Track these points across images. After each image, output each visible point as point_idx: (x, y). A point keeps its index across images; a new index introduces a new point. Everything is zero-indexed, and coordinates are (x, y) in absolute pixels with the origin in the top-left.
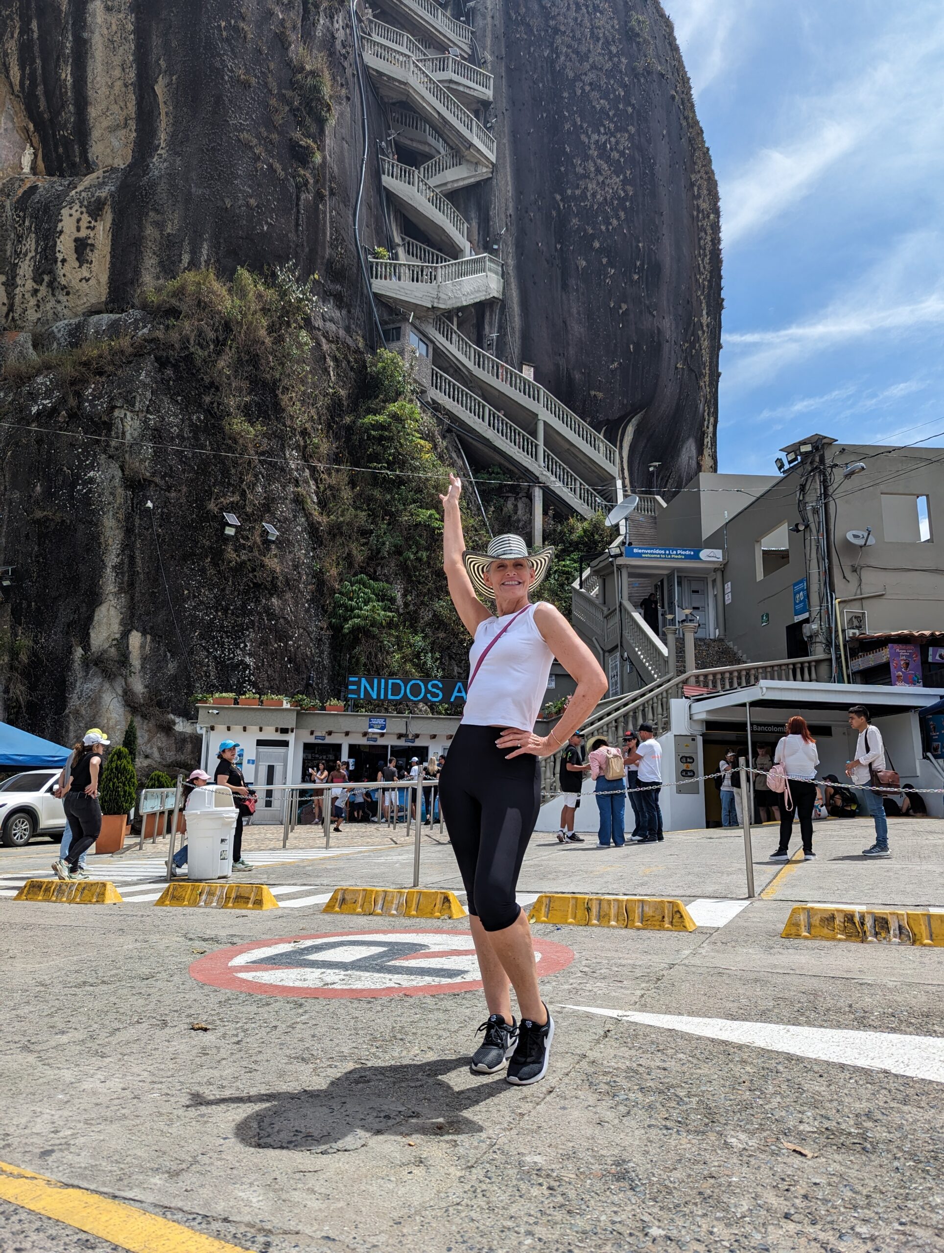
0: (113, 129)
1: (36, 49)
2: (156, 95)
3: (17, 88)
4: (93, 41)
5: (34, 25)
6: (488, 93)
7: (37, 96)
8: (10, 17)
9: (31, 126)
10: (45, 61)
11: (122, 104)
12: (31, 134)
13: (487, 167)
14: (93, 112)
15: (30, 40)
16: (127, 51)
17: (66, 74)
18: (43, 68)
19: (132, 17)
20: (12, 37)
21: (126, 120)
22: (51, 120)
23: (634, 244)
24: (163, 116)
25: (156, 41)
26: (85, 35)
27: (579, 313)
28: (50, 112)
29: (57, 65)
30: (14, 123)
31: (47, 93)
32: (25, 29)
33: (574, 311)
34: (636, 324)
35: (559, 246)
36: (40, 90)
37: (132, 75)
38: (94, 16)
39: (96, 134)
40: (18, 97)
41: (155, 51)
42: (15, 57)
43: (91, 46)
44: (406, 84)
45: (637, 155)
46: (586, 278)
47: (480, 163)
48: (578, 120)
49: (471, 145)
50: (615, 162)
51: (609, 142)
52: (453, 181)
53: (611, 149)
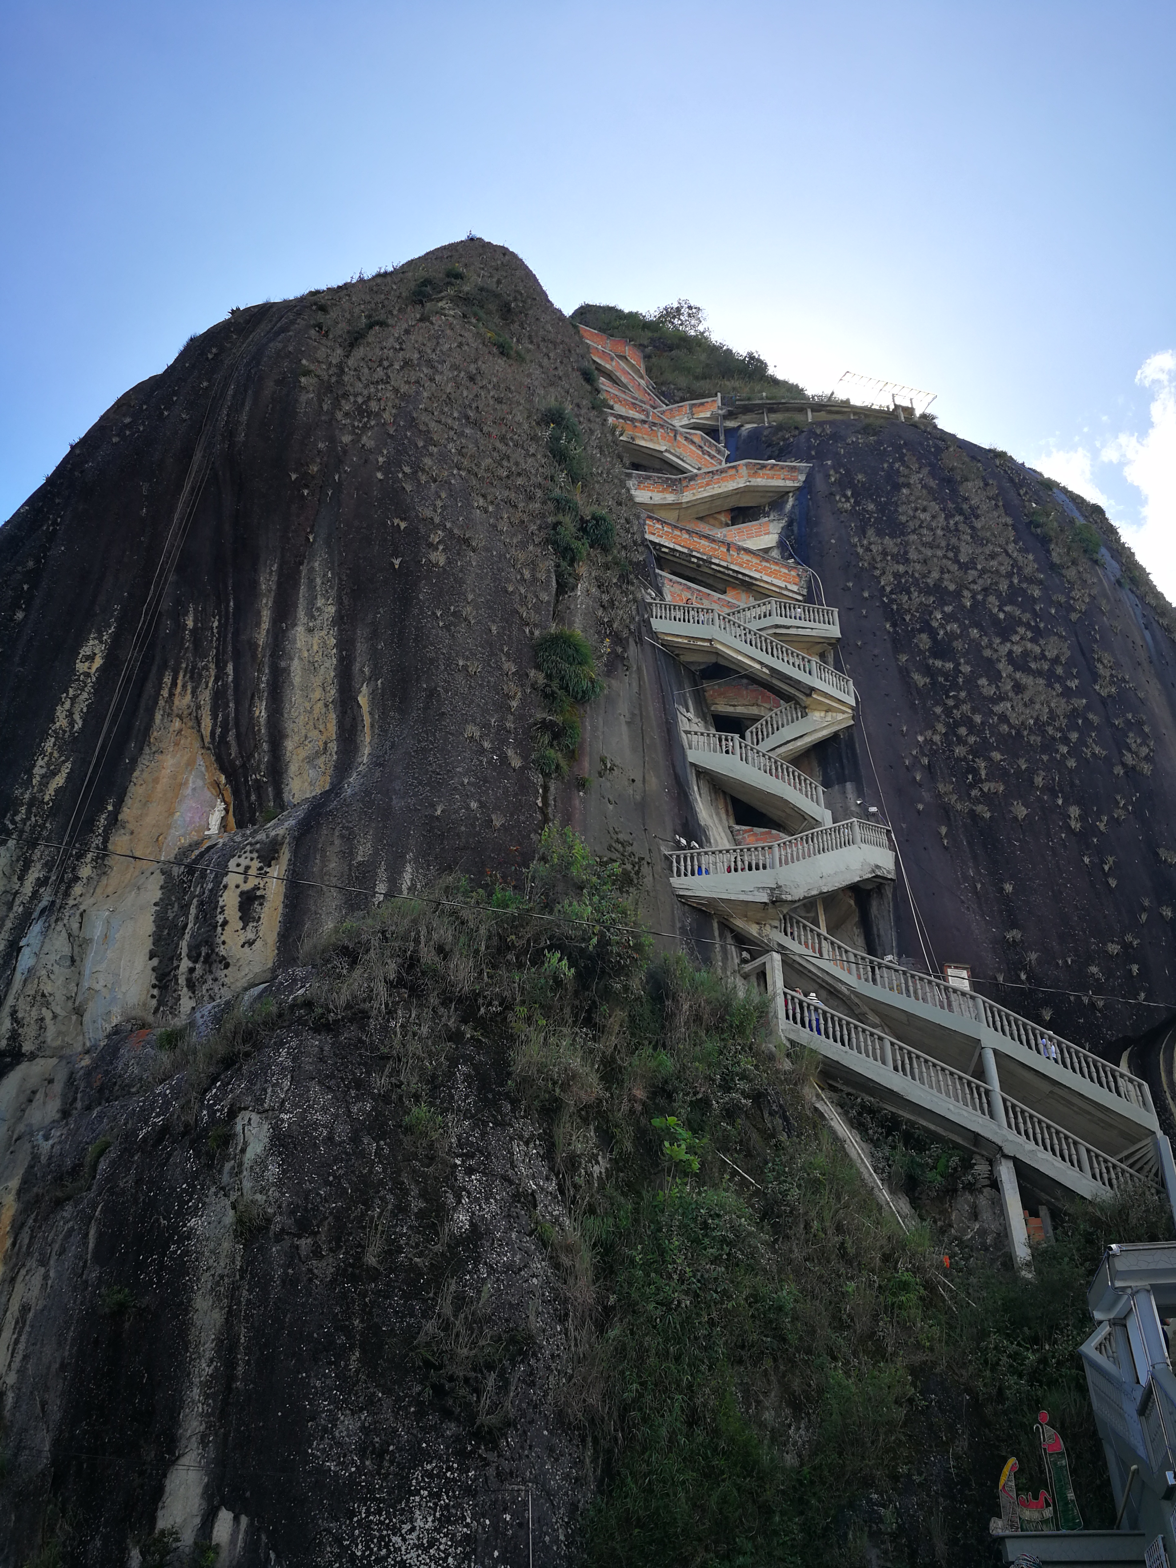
0: (310, 760)
1: (230, 692)
2: (360, 707)
3: (207, 740)
4: (292, 669)
5: (230, 668)
6: (833, 630)
7: (227, 743)
8: (206, 668)
9: (223, 779)
10: (237, 703)
11: (322, 727)
12: (222, 787)
13: (844, 712)
14: (289, 745)
15: (225, 685)
16: (328, 668)
17: (261, 711)
18: (236, 709)
19: (334, 631)
20: (207, 686)
21: (326, 743)
22: (244, 766)
24: (367, 729)
25: (361, 647)
26: (283, 664)
28: (242, 757)
29: (252, 704)
30: (204, 779)
31: (238, 736)
32: (220, 675)
36: (231, 737)
37: (333, 692)
38: (294, 642)
39: (293, 768)
40: (209, 749)
41: (358, 660)
42: (208, 707)
43: (289, 674)
44: (711, 640)
45: (1079, 659)
46: (1033, 829)
47: (831, 709)
48: (974, 634)
49: (812, 689)
50: (1045, 672)
51: (1030, 651)
52: (797, 739)
53: (1036, 659)
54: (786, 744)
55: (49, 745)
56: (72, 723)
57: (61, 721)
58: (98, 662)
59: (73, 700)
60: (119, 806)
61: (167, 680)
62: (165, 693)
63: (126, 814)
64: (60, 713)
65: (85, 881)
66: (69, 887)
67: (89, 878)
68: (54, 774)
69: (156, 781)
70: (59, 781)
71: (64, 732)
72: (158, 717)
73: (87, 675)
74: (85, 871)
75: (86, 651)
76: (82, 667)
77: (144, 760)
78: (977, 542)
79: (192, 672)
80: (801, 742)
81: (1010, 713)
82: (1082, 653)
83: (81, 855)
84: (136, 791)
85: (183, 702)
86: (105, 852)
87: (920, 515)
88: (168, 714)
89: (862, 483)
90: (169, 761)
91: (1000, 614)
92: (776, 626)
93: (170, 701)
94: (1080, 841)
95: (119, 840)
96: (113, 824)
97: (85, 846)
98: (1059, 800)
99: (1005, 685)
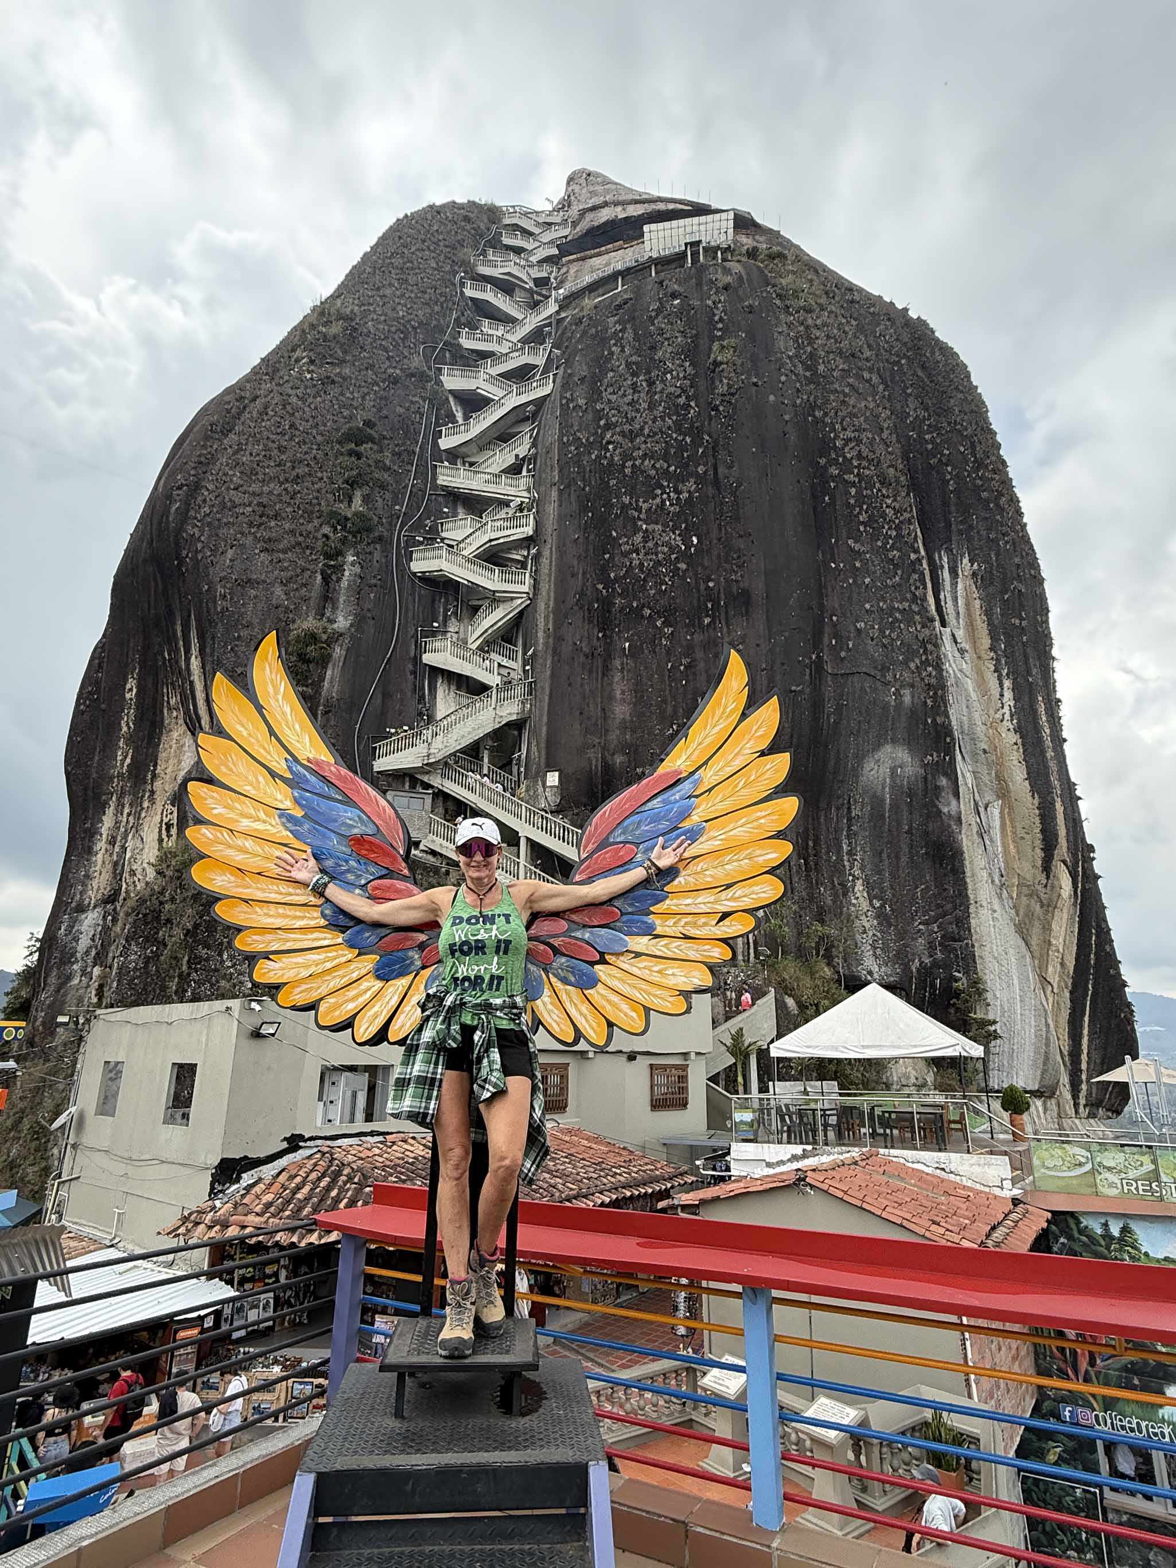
4: (194, 682)
6: (529, 530)
8: (175, 683)
11: (206, 714)
13: (521, 598)
14: (203, 723)
16: (203, 680)
18: (186, 703)
23: (702, 587)
26: (191, 680)
27: (623, 692)
33: (618, 694)
34: (706, 672)
35: (600, 635)
37: (205, 694)
40: (186, 725)
44: (441, 570)
45: (711, 491)
46: (635, 653)
47: (512, 599)
48: (626, 500)
49: (494, 591)
50: (677, 514)
51: (668, 499)
52: (492, 626)
53: (671, 505)
54: (486, 631)
55: (121, 744)
56: (129, 728)
57: (125, 729)
58: (135, 690)
59: (128, 714)
60: (155, 766)
61: (165, 690)
62: (166, 698)
63: (159, 769)
64: (123, 724)
66: (140, 814)
67: (146, 808)
68: (126, 757)
69: (171, 747)
70: (128, 761)
71: (127, 733)
72: (165, 712)
73: (131, 699)
74: (146, 804)
75: (128, 686)
76: (128, 696)
77: (164, 738)
78: (651, 407)
79: (172, 684)
80: (495, 628)
81: (636, 562)
82: (716, 483)
83: (143, 796)
84: (162, 756)
85: (173, 702)
86: (153, 792)
87: (613, 398)
88: (169, 709)
89: (582, 379)
90: (175, 735)
91: (653, 472)
92: (491, 541)
93: (168, 702)
94: (668, 652)
95: (158, 784)
96: (154, 776)
97: (144, 791)
98: (659, 623)
99: (638, 538)
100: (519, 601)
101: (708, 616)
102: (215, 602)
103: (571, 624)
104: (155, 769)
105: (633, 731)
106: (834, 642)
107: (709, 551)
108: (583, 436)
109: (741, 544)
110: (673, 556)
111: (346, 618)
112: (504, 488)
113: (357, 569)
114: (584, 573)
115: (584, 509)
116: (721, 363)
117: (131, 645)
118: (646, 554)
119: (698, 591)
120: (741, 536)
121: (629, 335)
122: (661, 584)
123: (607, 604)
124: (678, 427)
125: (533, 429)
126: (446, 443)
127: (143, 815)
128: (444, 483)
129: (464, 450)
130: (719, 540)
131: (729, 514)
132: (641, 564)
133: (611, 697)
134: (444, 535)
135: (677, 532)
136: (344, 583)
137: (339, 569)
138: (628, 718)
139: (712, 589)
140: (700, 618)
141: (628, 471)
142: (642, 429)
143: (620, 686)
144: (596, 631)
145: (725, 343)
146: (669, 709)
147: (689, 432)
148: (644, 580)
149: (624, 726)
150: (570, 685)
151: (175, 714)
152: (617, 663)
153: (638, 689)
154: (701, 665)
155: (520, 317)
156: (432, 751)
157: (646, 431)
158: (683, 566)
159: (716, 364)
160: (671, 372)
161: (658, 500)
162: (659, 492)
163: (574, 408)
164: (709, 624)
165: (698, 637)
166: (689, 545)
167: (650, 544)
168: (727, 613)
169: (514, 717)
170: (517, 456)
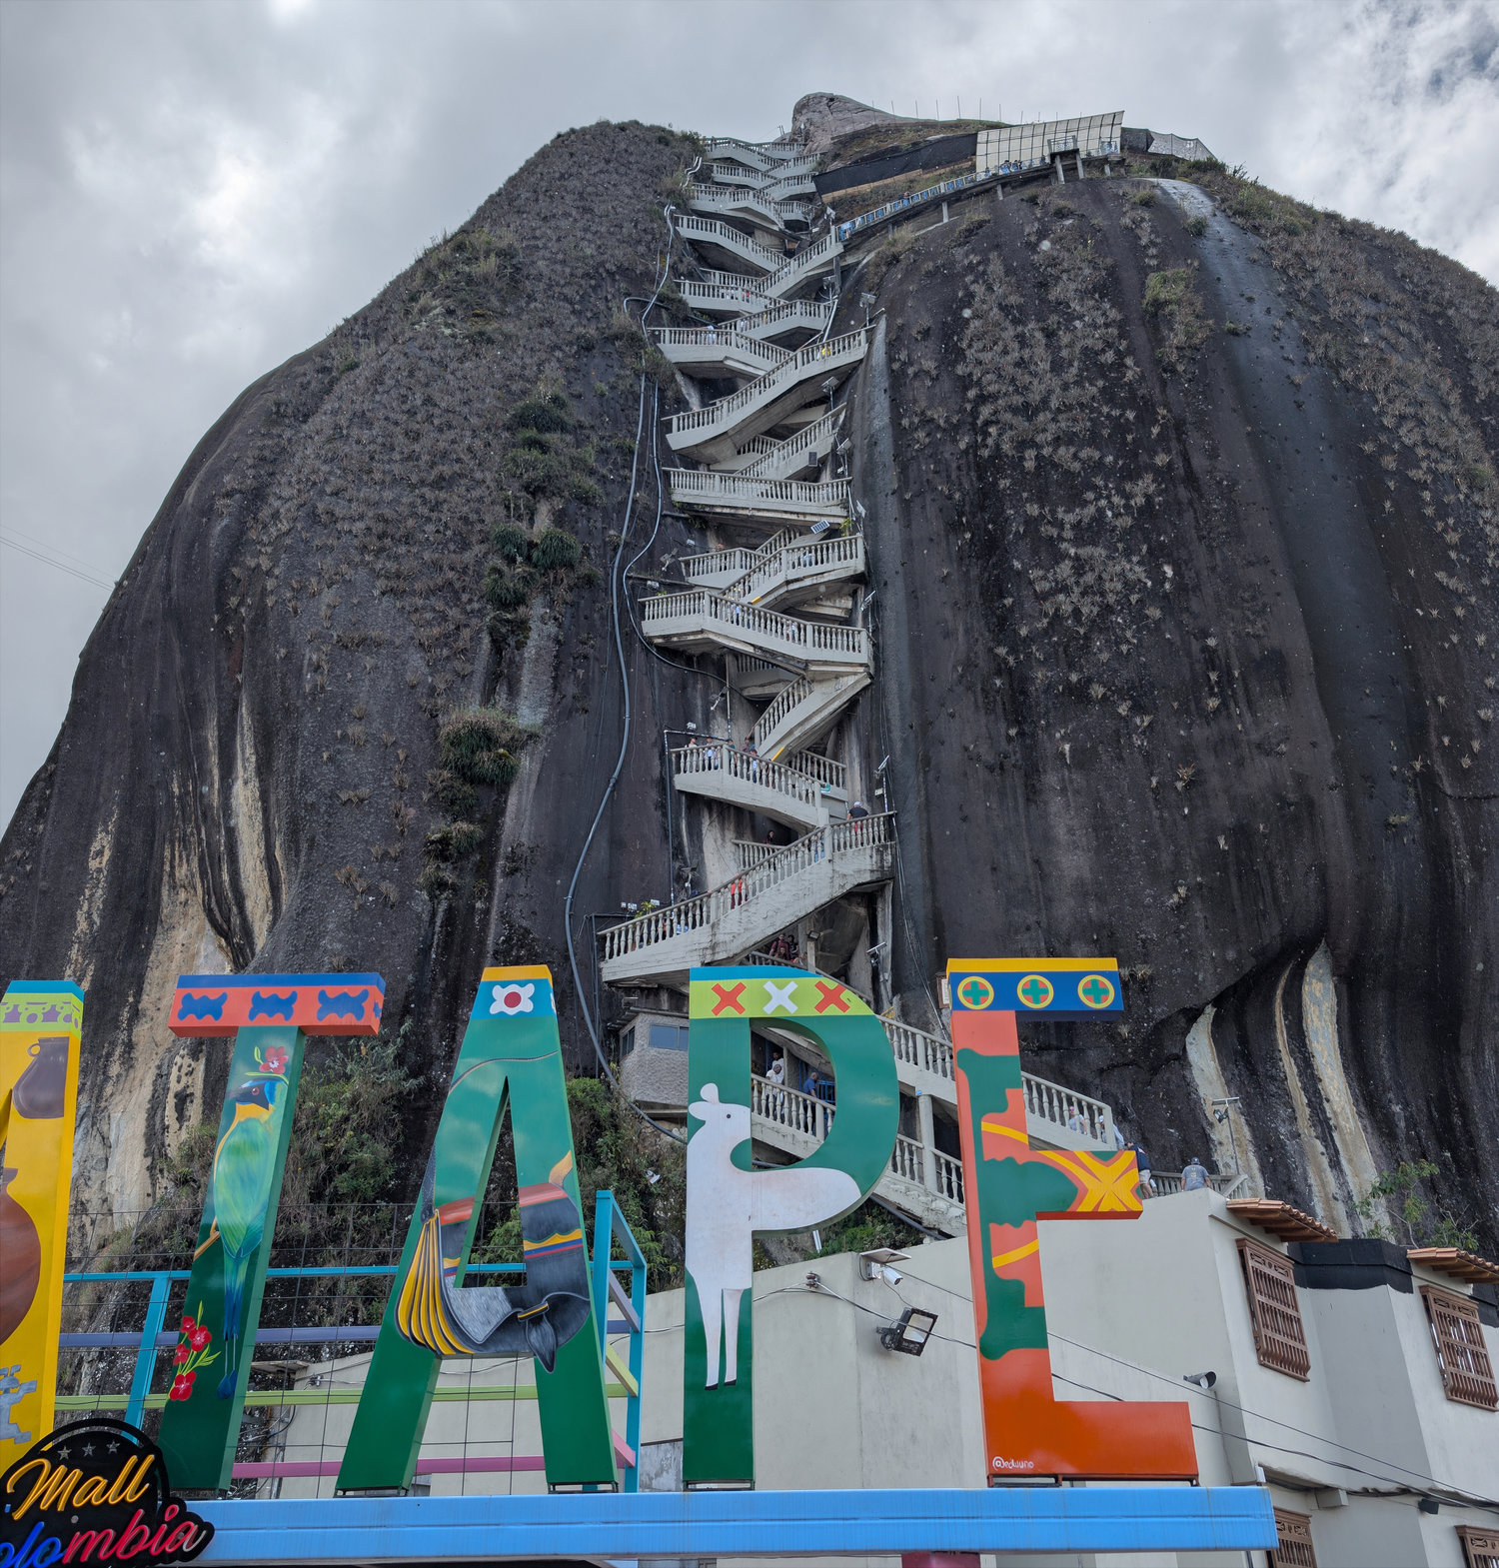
1: (207, 858)
2: (277, 862)
3: (203, 906)
4: (239, 827)
5: (203, 834)
6: (857, 565)
7: (214, 908)
8: (191, 835)
9: (223, 942)
10: (213, 869)
11: (262, 885)
12: (225, 949)
13: (855, 674)
14: (249, 905)
15: (203, 851)
16: (259, 822)
17: (225, 875)
18: (213, 876)
19: (258, 783)
20: (194, 854)
21: (266, 901)
22: (230, 930)
23: (1195, 646)
24: (283, 885)
25: (272, 800)
26: (231, 825)
27: (1071, 831)
28: (225, 921)
29: (219, 868)
30: (213, 943)
31: (218, 902)
32: (200, 841)
33: (1061, 832)
34: (1226, 791)
35: (1013, 732)
36: (214, 903)
37: (263, 848)
38: (237, 797)
39: (258, 928)
40: (206, 915)
41: (272, 811)
42: (198, 875)
43: (239, 833)
44: (702, 631)
45: (1183, 493)
46: (1083, 759)
47: (837, 676)
48: (1033, 510)
49: (807, 662)
50: (1127, 531)
51: (1111, 506)
52: (801, 724)
53: (1117, 515)
54: (790, 732)
55: (74, 953)
56: (91, 924)
57: (82, 925)
58: (107, 854)
59: (90, 899)
60: (138, 994)
61: (167, 853)
62: (167, 868)
63: (146, 1002)
64: (81, 916)
65: (114, 1079)
66: (101, 1089)
67: (119, 1076)
69: (171, 959)
70: (85, 985)
71: (86, 934)
72: (165, 892)
73: (99, 871)
74: (115, 1069)
75: (95, 847)
76: (93, 864)
77: (158, 942)
78: (1057, 367)
79: (184, 840)
80: (808, 726)
81: (1067, 608)
82: (1191, 479)
83: (109, 1055)
84: (153, 976)
85: (181, 873)
86: (130, 1046)
87: (987, 357)
88: (173, 887)
89: (926, 333)
90: (180, 935)
91: (1076, 466)
92: (788, 582)
93: (172, 874)
94: (1148, 759)
95: (141, 1031)
96: (136, 1014)
97: (113, 1044)
98: (1123, 710)
99: (1065, 569)
100: (851, 680)
101: (1212, 694)
102: (299, 675)
103: (952, 716)
104: (137, 1002)
105: (1101, 899)
106: (1446, 741)
107: (1197, 588)
108: (939, 415)
109: (1255, 575)
110: (1134, 598)
111: (534, 709)
112: (800, 503)
113: (551, 628)
114: (967, 631)
115: (955, 527)
116: (1167, 302)
117: (107, 772)
118: (1083, 594)
119: (1189, 654)
120: (1251, 564)
121: (996, 267)
122: (1117, 644)
123: (1018, 683)
124: (1108, 396)
125: (836, 415)
126: (679, 439)
127: (109, 1090)
128: (686, 500)
129: (711, 451)
130: (1213, 569)
131: (1225, 529)
132: (1077, 613)
133: (1048, 839)
134: (692, 580)
135: (1135, 559)
136: (530, 652)
137: (522, 626)
138: (1087, 875)
139: (1215, 651)
140: (1198, 701)
141: (1030, 465)
142: (1045, 401)
143: (1063, 818)
144: (1002, 725)
145: (1169, 273)
146: (1166, 860)
147: (1131, 401)
148: (1086, 637)
149: (1082, 891)
150: (965, 819)
151: (182, 896)
152: (1051, 779)
153: (1101, 826)
154: (1215, 781)
155: (772, 267)
156: (720, 938)
157: (1054, 403)
158: (1154, 613)
159: (1158, 304)
160: (1081, 317)
161: (1091, 510)
162: (1090, 496)
163: (916, 375)
164: (1217, 711)
165: (1201, 733)
166: (1160, 579)
167: (1089, 578)
168: (1247, 691)
169: (867, 877)
170: (812, 455)
